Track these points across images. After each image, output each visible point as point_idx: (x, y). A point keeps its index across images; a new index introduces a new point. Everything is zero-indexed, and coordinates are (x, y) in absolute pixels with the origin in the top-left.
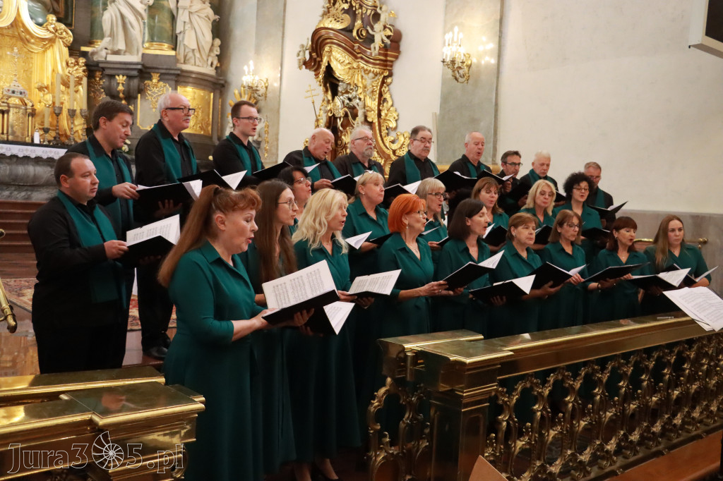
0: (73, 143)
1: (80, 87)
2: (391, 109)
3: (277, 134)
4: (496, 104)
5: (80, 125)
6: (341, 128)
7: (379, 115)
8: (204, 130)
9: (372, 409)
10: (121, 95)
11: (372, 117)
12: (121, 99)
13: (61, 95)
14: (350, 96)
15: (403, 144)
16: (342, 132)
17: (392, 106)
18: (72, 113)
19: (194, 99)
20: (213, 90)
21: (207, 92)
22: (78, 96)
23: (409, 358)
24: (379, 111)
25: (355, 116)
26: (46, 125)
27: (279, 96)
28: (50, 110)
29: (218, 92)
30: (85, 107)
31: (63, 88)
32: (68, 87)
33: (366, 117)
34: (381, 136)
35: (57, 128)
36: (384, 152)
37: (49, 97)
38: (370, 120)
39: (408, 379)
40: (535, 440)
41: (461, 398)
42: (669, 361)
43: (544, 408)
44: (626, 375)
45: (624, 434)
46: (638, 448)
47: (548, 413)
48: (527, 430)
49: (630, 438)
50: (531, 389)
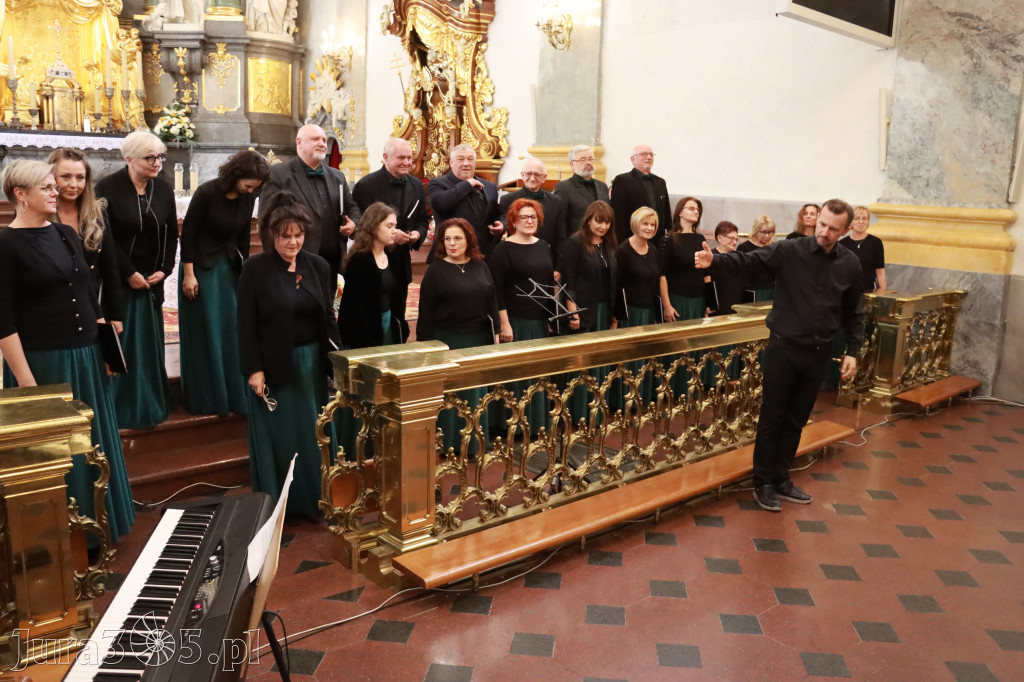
1: (134, 64)
2: (487, 80)
3: (364, 111)
4: (600, 75)
5: (136, 108)
6: (431, 105)
7: (473, 88)
8: (282, 109)
10: (182, 71)
11: (465, 91)
12: (183, 76)
13: (113, 74)
14: (441, 66)
15: (500, 122)
16: (432, 109)
17: (487, 77)
18: (126, 95)
19: (269, 72)
20: (292, 62)
21: (284, 64)
22: (132, 73)
24: (473, 83)
25: (445, 90)
26: (98, 110)
27: (365, 67)
28: (101, 91)
29: (297, 63)
30: (140, 86)
31: (115, 65)
32: (121, 64)
33: (457, 90)
34: (475, 112)
35: (109, 111)
36: (478, 132)
37: (99, 77)
38: (462, 94)
39: (351, 392)
40: (510, 454)
41: (399, 411)
42: (694, 371)
43: (520, 421)
44: (634, 386)
45: (632, 448)
46: (652, 462)
47: (526, 426)
48: (497, 443)
49: (642, 451)
50: (502, 401)
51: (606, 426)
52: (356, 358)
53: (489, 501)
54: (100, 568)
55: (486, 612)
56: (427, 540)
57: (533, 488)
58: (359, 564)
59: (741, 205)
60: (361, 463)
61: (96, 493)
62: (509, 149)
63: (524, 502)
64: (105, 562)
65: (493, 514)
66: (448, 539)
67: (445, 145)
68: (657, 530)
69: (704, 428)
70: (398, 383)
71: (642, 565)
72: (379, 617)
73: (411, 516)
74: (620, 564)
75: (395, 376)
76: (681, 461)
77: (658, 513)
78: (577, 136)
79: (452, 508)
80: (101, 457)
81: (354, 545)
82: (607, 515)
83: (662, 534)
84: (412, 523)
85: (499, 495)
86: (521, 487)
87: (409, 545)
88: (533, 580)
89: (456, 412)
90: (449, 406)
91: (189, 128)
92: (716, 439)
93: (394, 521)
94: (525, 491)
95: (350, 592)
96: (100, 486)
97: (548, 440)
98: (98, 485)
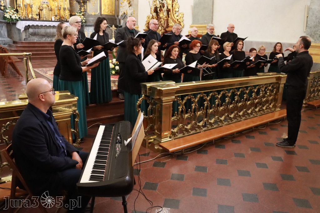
0: (65, 20)
2: (177, 4)
3: (137, 14)
4: (213, 2)
5: (67, 13)
8: (112, 13)
9: (137, 104)
10: (81, 1)
12: (82, 3)
13: (60, 3)
15: (181, 17)
16: (159, 13)
18: (64, 9)
19: (108, 2)
22: (66, 2)
23: (147, 89)
24: (172, 5)
25: (164, 7)
26: (56, 14)
28: (57, 8)
30: (69, 6)
33: (167, 7)
34: (173, 14)
35: (59, 14)
36: (174, 20)
37: (56, 4)
38: (169, 8)
39: (147, 95)
40: (192, 115)
41: (162, 100)
42: (246, 92)
43: (196, 105)
44: (228, 96)
45: (227, 115)
46: (233, 119)
47: (197, 107)
48: (189, 112)
49: (230, 116)
50: (191, 99)
51: (220, 108)
52: (149, 85)
53: (186, 129)
54: (76, 144)
55: (186, 160)
56: (168, 139)
57: (198, 125)
58: (148, 146)
59: (258, 43)
60: (149, 116)
61: (75, 122)
62: (184, 26)
63: (195, 129)
64: (77, 142)
65: (187, 133)
66: (174, 139)
67: (163, 24)
68: (235, 139)
69: (248, 110)
70: (162, 92)
71: (231, 148)
72: (156, 160)
73: (164, 132)
74: (224, 148)
75: (161, 90)
76: (241, 120)
77: (235, 134)
78: (206, 21)
79: (175, 130)
80: (77, 112)
81: (147, 140)
82: (221, 134)
83: (236, 140)
84: (165, 134)
85: (189, 127)
86: (195, 125)
87: (163, 140)
88: (199, 152)
89: (178, 101)
90: (176, 100)
91: (84, 19)
92: (251, 113)
93: (159, 133)
94: (196, 126)
95: (146, 154)
96: (77, 120)
97: (203, 111)
98: (76, 120)
